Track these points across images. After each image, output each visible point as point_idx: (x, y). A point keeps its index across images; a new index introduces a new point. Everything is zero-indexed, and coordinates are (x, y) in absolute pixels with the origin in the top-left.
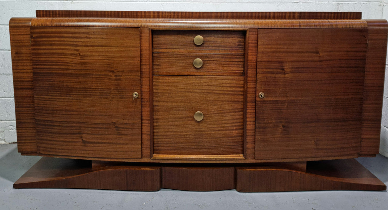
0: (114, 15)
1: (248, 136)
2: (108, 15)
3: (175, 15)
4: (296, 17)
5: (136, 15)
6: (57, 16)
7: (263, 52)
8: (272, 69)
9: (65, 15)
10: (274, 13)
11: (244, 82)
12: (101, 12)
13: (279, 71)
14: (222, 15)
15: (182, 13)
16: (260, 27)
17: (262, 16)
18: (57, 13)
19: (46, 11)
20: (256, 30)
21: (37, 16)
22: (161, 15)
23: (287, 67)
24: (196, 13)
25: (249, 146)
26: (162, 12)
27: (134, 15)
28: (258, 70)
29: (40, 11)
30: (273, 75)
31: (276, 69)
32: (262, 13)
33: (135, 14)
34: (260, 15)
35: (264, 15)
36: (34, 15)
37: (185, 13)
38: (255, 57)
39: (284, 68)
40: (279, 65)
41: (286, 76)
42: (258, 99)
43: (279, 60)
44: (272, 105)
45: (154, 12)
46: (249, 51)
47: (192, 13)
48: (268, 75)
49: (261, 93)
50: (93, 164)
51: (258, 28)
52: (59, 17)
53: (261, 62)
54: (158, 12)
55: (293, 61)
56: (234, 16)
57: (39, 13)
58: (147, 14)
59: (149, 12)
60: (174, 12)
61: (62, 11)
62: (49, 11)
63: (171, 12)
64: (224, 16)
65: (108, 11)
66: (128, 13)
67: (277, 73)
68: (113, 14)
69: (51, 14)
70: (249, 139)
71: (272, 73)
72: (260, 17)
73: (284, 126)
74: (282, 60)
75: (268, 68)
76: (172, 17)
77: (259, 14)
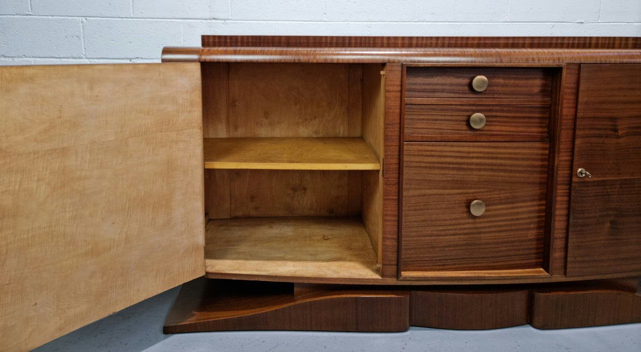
0: (336, 43)
1: (556, 238)
2: (326, 43)
3: (439, 42)
4: (630, 45)
5: (374, 43)
6: (239, 44)
7: (586, 103)
8: (600, 129)
9: (252, 42)
10: (598, 38)
11: (550, 152)
12: (315, 38)
13: (609, 132)
14: (516, 42)
15: (450, 38)
16: (583, 61)
17: (578, 44)
18: (239, 40)
19: (220, 37)
20: (576, 67)
21: (204, 44)
22: (414, 42)
23: (622, 126)
24: (474, 38)
25: (557, 255)
26: (417, 38)
27: (369, 43)
28: (577, 132)
29: (208, 36)
30: (601, 140)
31: (606, 129)
32: (579, 38)
33: (372, 42)
34: (576, 42)
35: (582, 42)
36: (198, 44)
37: (454, 39)
38: (572, 111)
39: (618, 127)
40: (610, 123)
41: (621, 140)
42: (575, 179)
43: (611, 115)
44: (596, 188)
45: (403, 38)
46: (565, 101)
47: (468, 38)
48: (594, 140)
49: (580, 170)
50: (296, 289)
51: (581, 64)
52: (242, 46)
53: (583, 118)
54: (411, 38)
55: (631, 117)
56: (534, 43)
57: (207, 41)
58: (392, 41)
59: (396, 38)
60: (437, 38)
61: (248, 37)
62: (225, 37)
63: (431, 38)
64: (518, 43)
65: (326, 37)
66: (361, 40)
67: (607, 137)
68: (334, 41)
69: (228, 41)
70: (558, 243)
71: (600, 136)
72: (576, 45)
73: (612, 222)
74: (615, 115)
75: (594, 129)
76: (434, 45)
77: (573, 40)
